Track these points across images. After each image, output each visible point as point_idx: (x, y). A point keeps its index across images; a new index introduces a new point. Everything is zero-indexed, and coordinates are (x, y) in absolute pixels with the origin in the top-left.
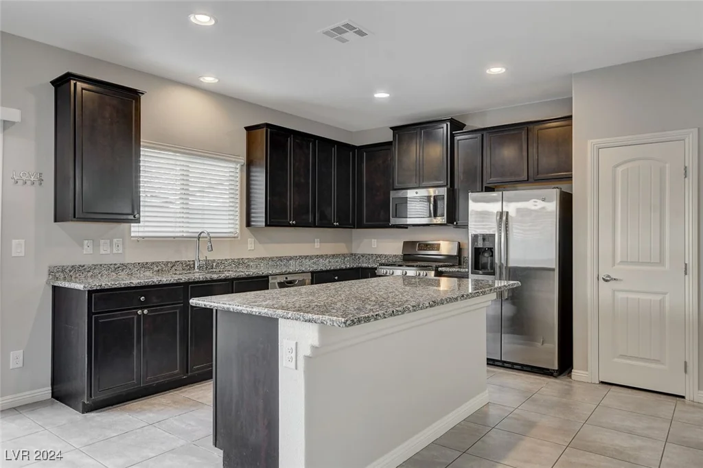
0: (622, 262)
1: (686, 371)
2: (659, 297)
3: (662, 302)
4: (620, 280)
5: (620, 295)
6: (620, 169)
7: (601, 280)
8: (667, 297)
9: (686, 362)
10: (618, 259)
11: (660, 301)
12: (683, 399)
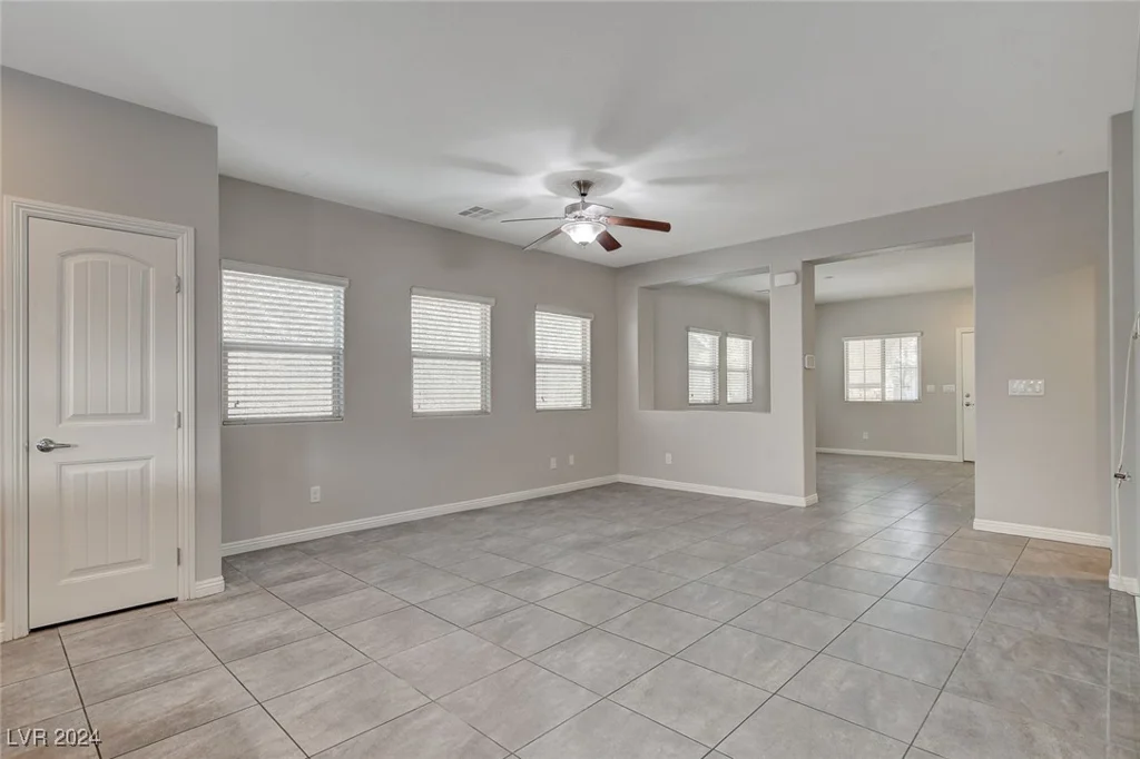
0: (76, 417)
1: (179, 563)
2: (137, 466)
3: (144, 473)
4: (76, 446)
5: (70, 472)
6: (71, 263)
7: (34, 450)
8: (152, 463)
9: (179, 550)
10: (70, 410)
11: (142, 470)
12: (175, 603)
